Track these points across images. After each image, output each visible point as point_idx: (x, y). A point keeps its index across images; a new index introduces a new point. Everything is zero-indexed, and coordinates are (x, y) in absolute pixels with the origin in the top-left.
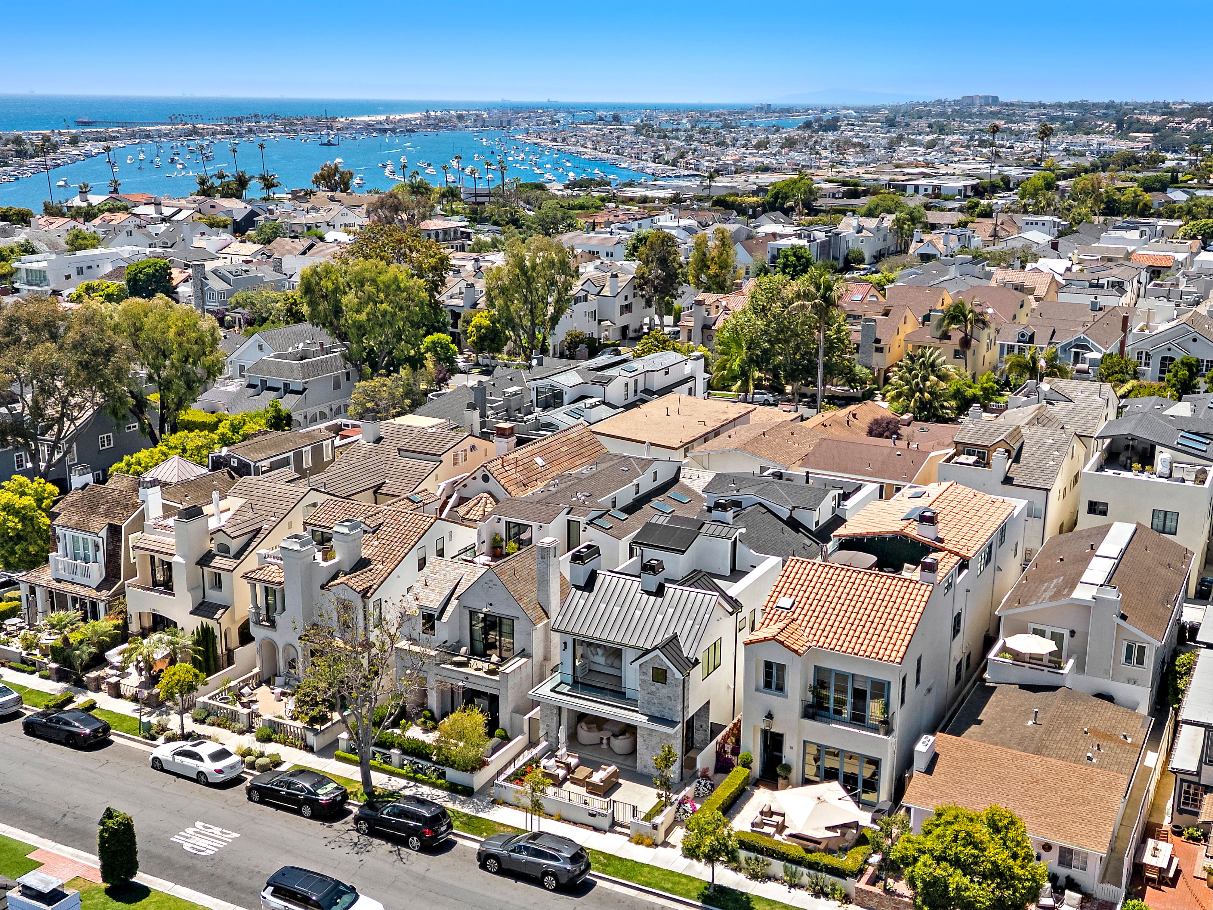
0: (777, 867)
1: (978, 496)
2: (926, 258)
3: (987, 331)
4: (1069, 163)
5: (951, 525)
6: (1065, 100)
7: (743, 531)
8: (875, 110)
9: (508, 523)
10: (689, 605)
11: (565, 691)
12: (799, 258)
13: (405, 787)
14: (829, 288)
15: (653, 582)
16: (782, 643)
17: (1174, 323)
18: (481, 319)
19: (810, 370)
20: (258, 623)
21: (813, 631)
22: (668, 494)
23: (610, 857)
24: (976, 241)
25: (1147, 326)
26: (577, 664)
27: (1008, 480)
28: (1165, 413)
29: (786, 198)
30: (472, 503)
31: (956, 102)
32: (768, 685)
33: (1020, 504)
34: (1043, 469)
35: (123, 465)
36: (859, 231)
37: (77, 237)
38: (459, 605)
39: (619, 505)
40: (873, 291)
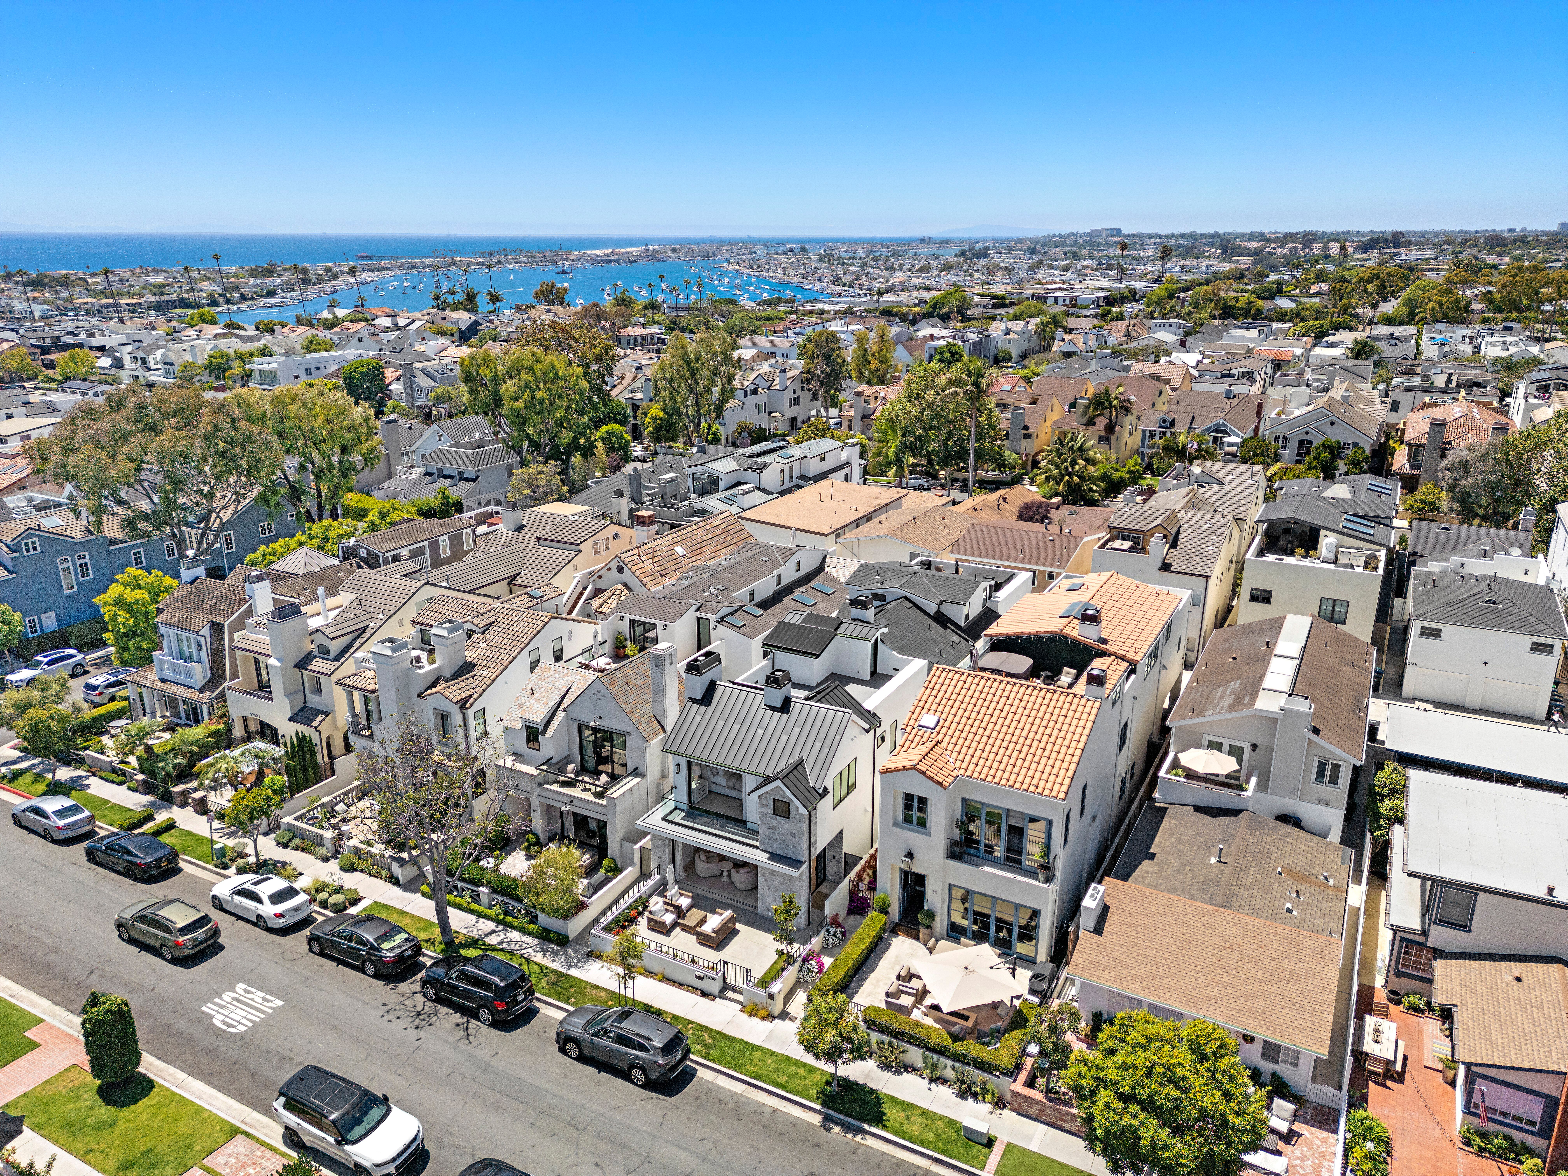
0: (915, 1055)
1: (1142, 587)
2: (1068, 355)
3: (1129, 417)
4: (1185, 279)
5: (1115, 622)
6: (1177, 232)
7: (885, 630)
8: (1019, 241)
9: (632, 622)
10: (818, 724)
11: (678, 820)
12: (953, 354)
13: (493, 932)
14: (980, 375)
15: (776, 696)
16: (924, 773)
17: (1310, 408)
18: (655, 411)
19: (962, 455)
20: (357, 733)
21: (961, 757)
22: (812, 584)
23: (716, 1035)
24: (1112, 340)
25: (1283, 411)
26: (694, 785)
27: (1165, 567)
28: (1324, 495)
29: (943, 305)
30: (606, 594)
31: (1086, 234)
32: (907, 819)
33: (1186, 595)
34: (1202, 555)
35: (258, 555)
36: (1007, 333)
37: (311, 342)
38: (567, 716)
39: (757, 599)
40: (1022, 382)
